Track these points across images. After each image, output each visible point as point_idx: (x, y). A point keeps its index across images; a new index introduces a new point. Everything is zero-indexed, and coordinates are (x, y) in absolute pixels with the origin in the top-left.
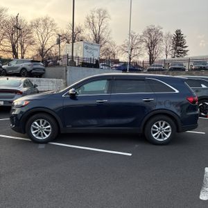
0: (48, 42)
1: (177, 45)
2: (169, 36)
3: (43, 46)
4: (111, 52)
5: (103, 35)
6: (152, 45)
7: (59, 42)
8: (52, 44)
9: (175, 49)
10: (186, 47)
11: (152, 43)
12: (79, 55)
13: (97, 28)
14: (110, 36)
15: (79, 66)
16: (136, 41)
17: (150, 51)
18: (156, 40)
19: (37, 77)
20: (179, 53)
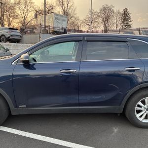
0: (28, 16)
1: (124, 20)
2: (118, 13)
3: (24, 20)
4: (76, 25)
5: (70, 11)
6: (106, 20)
7: (36, 16)
8: (32, 18)
9: (123, 23)
10: (131, 21)
11: (106, 18)
12: (50, 24)
13: (66, 5)
14: (75, 12)
15: (50, 34)
16: (95, 16)
17: (105, 24)
18: (109, 16)
19: (15, 43)
20: (126, 26)
